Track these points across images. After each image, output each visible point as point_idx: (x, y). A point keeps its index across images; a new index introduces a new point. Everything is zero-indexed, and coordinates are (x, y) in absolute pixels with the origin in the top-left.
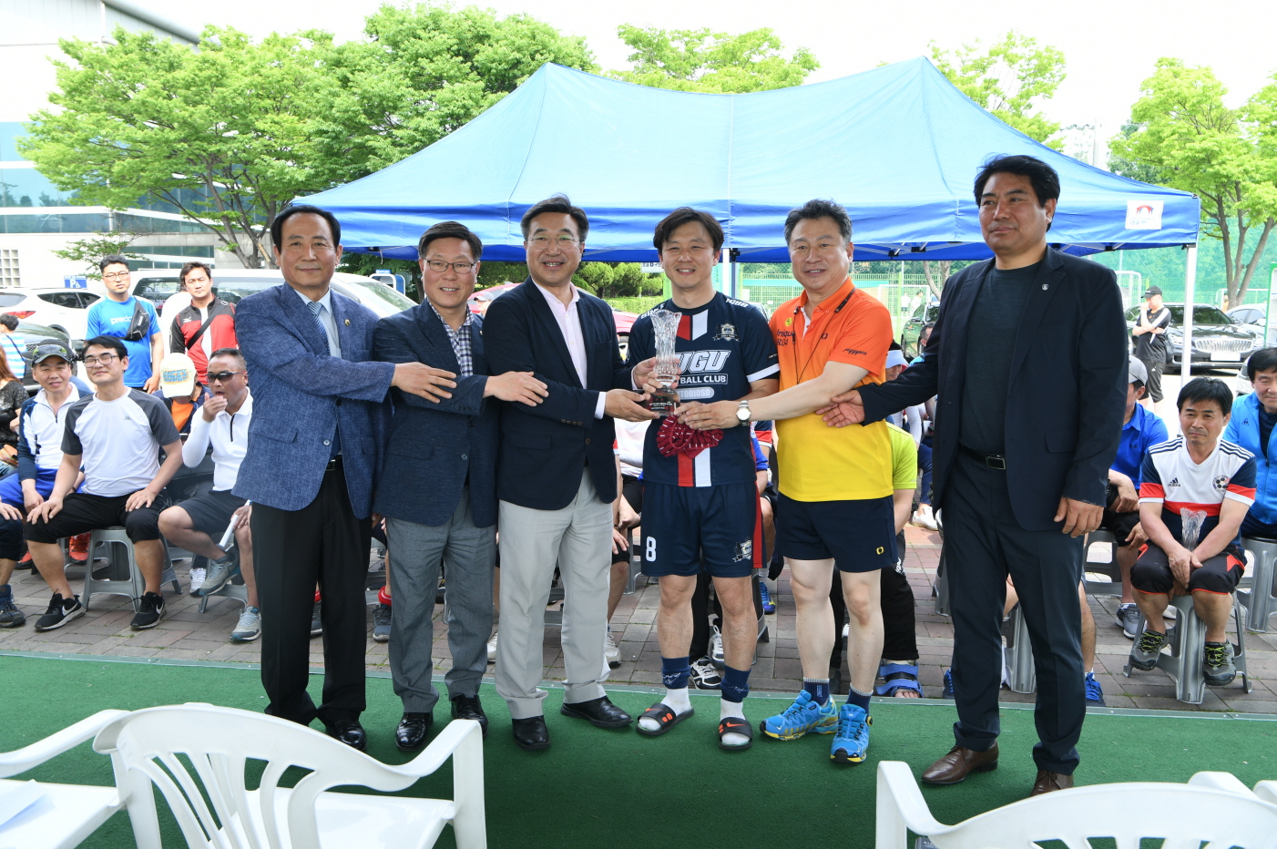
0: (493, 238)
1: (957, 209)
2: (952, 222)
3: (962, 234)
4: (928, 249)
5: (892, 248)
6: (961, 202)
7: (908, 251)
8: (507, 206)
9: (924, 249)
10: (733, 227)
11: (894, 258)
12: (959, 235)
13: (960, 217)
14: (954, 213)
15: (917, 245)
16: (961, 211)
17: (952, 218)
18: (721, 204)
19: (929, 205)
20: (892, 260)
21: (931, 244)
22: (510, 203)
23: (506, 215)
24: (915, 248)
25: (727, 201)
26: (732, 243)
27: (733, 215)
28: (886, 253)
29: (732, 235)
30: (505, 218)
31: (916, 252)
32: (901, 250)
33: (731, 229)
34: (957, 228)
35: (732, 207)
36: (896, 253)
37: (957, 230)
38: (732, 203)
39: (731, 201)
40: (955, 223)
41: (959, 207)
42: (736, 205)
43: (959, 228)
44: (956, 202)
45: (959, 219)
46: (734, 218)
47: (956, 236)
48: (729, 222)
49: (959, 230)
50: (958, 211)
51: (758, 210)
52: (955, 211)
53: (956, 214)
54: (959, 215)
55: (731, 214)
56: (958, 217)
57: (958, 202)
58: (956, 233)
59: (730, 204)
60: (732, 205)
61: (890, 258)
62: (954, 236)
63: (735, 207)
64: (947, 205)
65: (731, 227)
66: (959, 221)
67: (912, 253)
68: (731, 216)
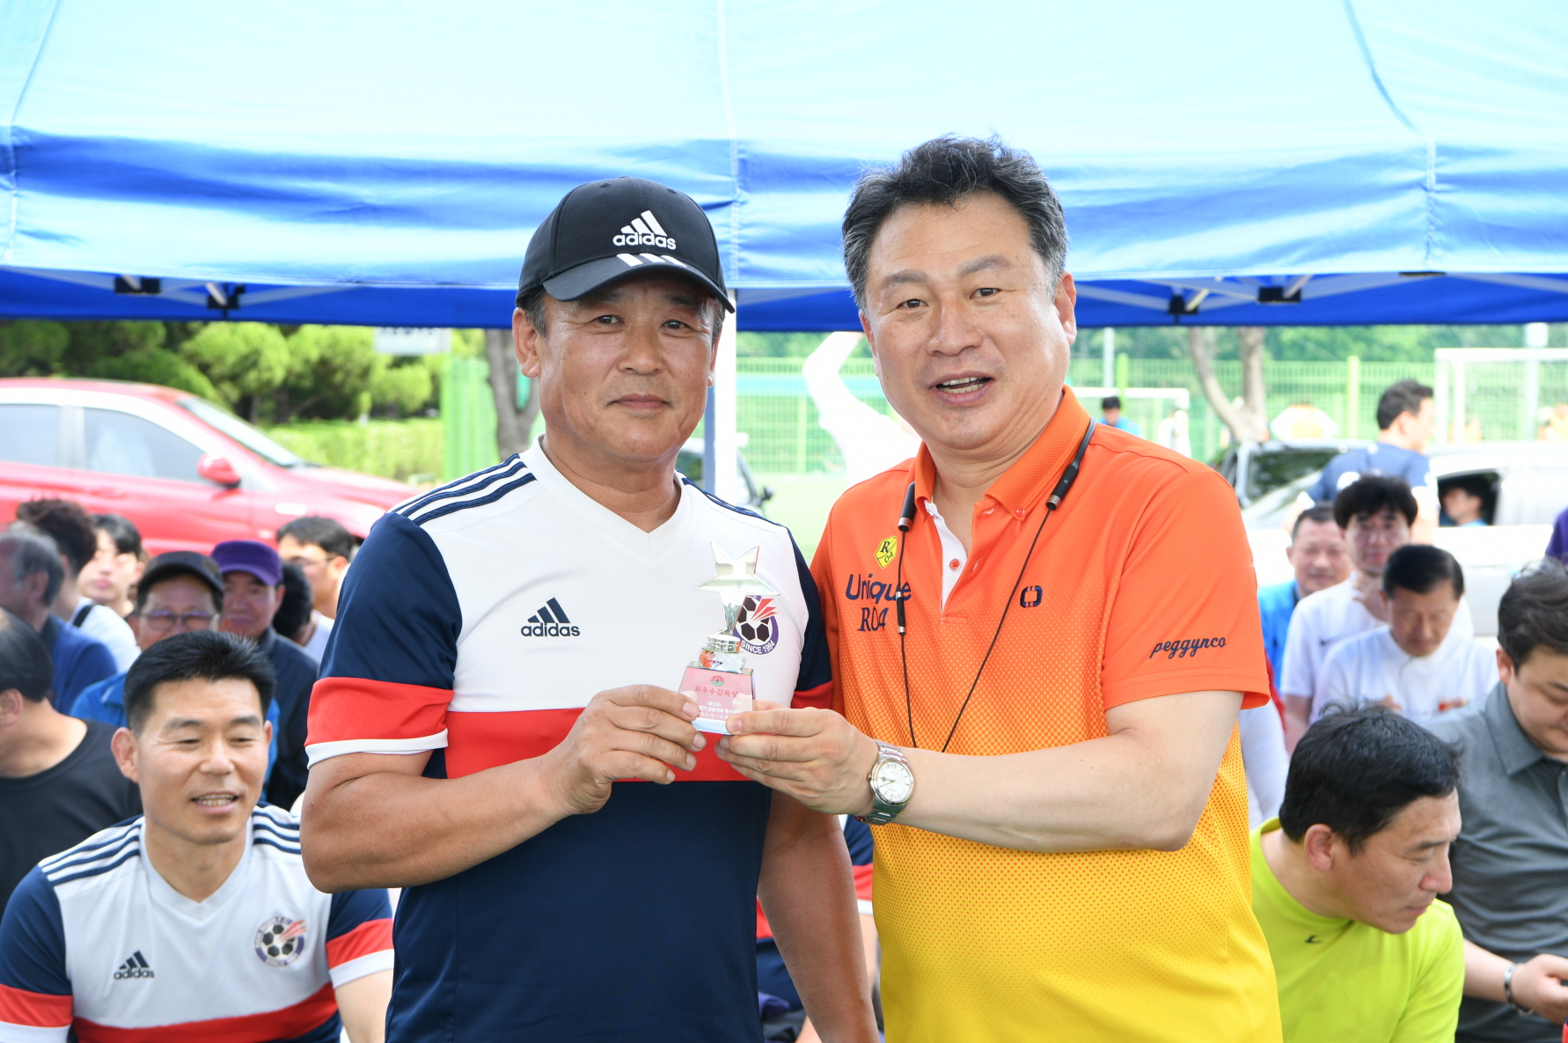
1: (1431, 173)
2: (1416, 211)
3: (1447, 247)
5: (1178, 289)
6: (1440, 150)
7: (1251, 296)
9: (1297, 296)
10: (746, 225)
11: (1183, 318)
12: (1437, 252)
13: (1442, 198)
14: (1420, 185)
15: (1276, 283)
16: (1442, 179)
17: (1416, 198)
18: (708, 152)
19: (1345, 161)
20: (1177, 323)
21: (1317, 277)
24: (1270, 291)
25: (726, 144)
26: (741, 275)
27: (746, 188)
28: (1162, 304)
29: (745, 247)
31: (1274, 304)
32: (1211, 296)
33: (740, 229)
34: (1430, 230)
35: (743, 162)
36: (1191, 306)
37: (1431, 234)
38: (741, 152)
39: (739, 142)
40: (1424, 216)
41: (1436, 166)
42: (756, 156)
43: (1439, 229)
44: (1425, 151)
45: (1437, 203)
46: (745, 196)
47: (1428, 252)
48: (733, 208)
49: (1438, 237)
50: (1433, 178)
51: (823, 173)
52: (1425, 180)
53: (1425, 189)
54: (1437, 192)
55: (741, 184)
56: (1433, 195)
57: (1432, 153)
58: (1428, 244)
59: (736, 152)
60: (742, 156)
61: (1171, 318)
62: (1422, 253)
63: (753, 165)
64: (1401, 162)
65: (739, 223)
66: (1438, 210)
67: (1259, 303)
68: (739, 191)
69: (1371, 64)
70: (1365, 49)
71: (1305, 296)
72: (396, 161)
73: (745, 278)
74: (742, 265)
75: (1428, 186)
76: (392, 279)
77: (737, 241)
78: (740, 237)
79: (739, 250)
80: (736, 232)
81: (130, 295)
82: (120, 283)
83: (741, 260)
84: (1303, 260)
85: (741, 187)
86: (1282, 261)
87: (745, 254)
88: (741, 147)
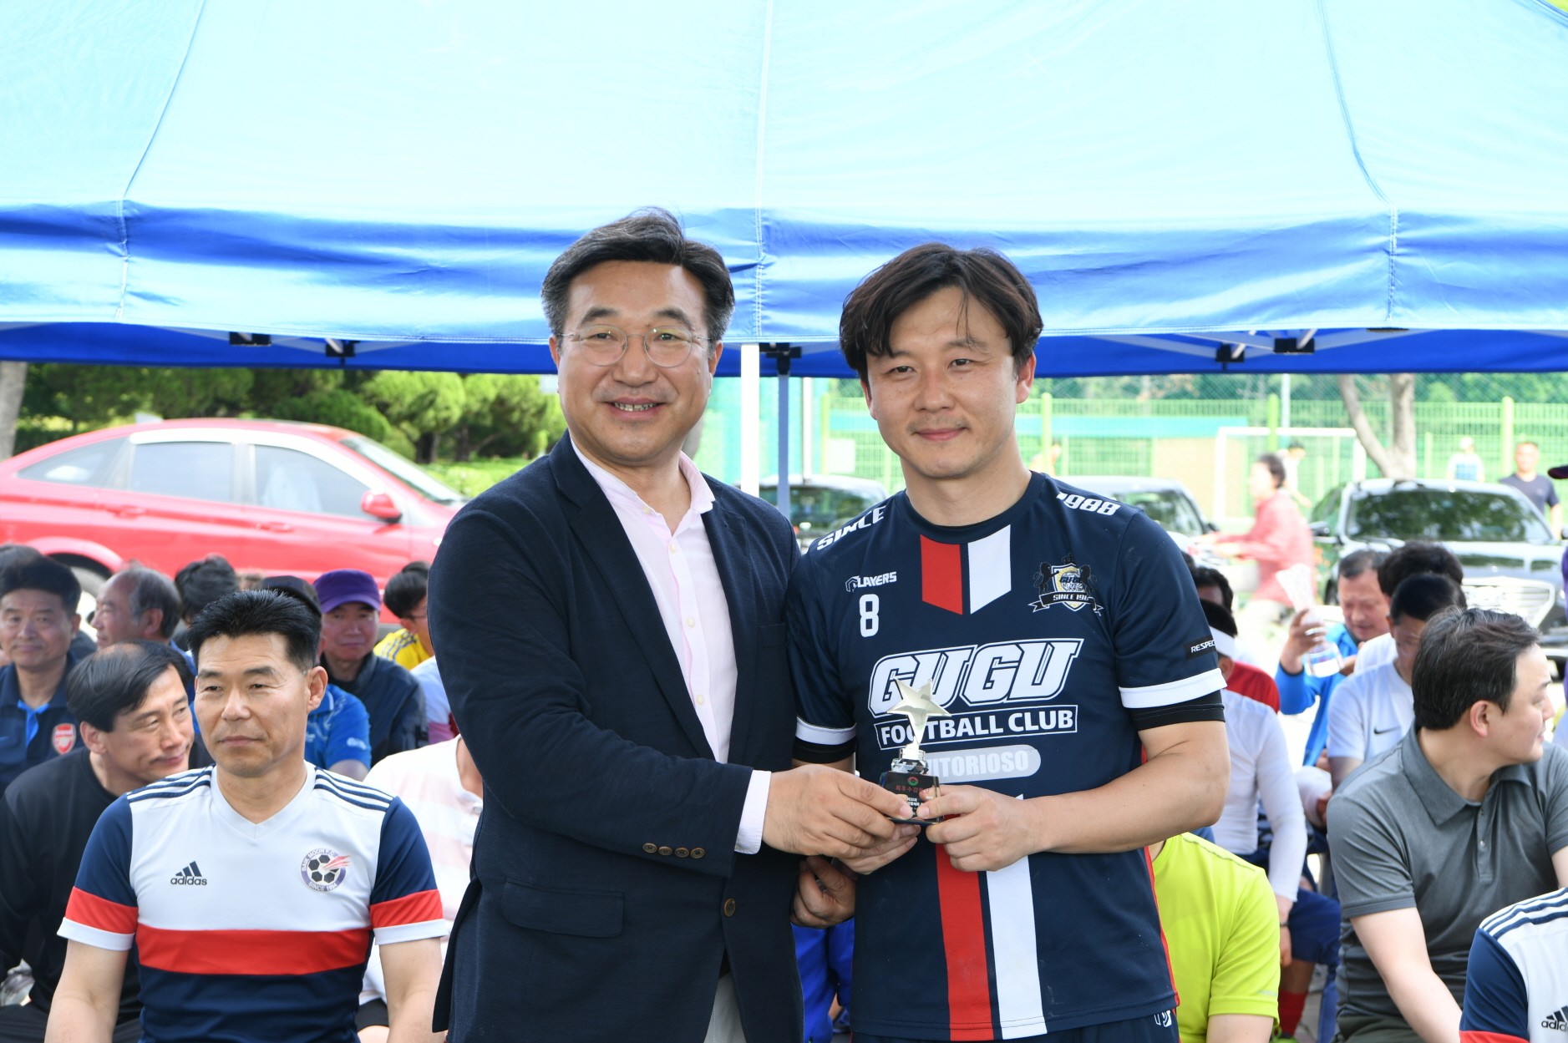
0: (76, 302)
1: (1393, 238)
2: (1379, 272)
3: (1406, 305)
4: (1322, 345)
5: (1225, 341)
6: (1403, 218)
7: (1268, 348)
8: (120, 213)
9: (1311, 343)
10: (768, 286)
11: (1231, 366)
12: (1398, 309)
13: (1402, 260)
14: (1383, 249)
15: (1291, 336)
16: (1403, 243)
17: (1379, 261)
18: (736, 219)
19: (1313, 227)
20: (1225, 371)
21: (1321, 332)
22: (128, 205)
23: (116, 239)
24: (1285, 343)
25: (752, 212)
26: (767, 328)
27: (769, 249)
28: (1211, 353)
29: (767, 306)
30: (114, 247)
31: (1288, 354)
32: (1247, 347)
33: (763, 290)
34: (1391, 290)
35: (767, 228)
36: (1236, 354)
37: (1392, 294)
38: (765, 219)
39: (764, 211)
40: (1386, 276)
41: (1398, 231)
42: (778, 223)
43: (1398, 289)
44: (1390, 217)
45: (1398, 265)
46: (770, 258)
47: (1389, 312)
48: (758, 270)
49: (1398, 296)
50: (1395, 241)
51: (839, 238)
52: (1388, 243)
53: (1388, 253)
54: (1398, 255)
55: (765, 248)
56: (1394, 258)
57: (1396, 218)
58: (1390, 303)
59: (760, 220)
60: (766, 223)
61: (1219, 366)
62: (1384, 311)
63: (776, 231)
64: (1365, 227)
65: (762, 285)
66: (1399, 271)
67: (1274, 353)
68: (763, 254)
69: (1353, 139)
70: (1350, 126)
71: (1318, 347)
72: (456, 228)
73: (767, 334)
74: (766, 322)
75: (1390, 250)
76: (453, 336)
77: (761, 301)
78: (763, 297)
79: (762, 309)
80: (761, 293)
81: (243, 345)
82: (235, 337)
83: (764, 318)
84: (1274, 317)
85: (764, 251)
86: (1255, 319)
87: (768, 313)
88: (765, 215)
